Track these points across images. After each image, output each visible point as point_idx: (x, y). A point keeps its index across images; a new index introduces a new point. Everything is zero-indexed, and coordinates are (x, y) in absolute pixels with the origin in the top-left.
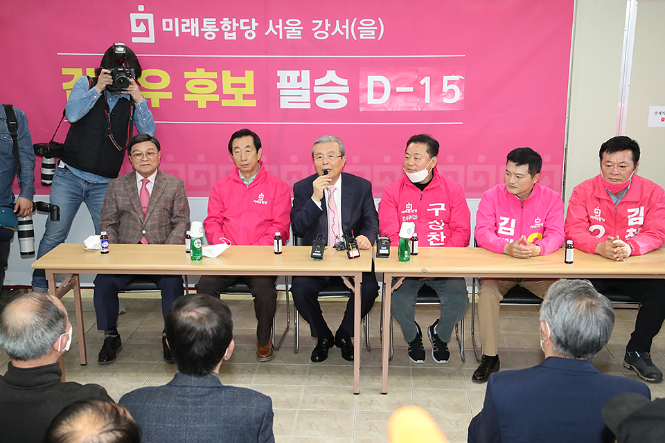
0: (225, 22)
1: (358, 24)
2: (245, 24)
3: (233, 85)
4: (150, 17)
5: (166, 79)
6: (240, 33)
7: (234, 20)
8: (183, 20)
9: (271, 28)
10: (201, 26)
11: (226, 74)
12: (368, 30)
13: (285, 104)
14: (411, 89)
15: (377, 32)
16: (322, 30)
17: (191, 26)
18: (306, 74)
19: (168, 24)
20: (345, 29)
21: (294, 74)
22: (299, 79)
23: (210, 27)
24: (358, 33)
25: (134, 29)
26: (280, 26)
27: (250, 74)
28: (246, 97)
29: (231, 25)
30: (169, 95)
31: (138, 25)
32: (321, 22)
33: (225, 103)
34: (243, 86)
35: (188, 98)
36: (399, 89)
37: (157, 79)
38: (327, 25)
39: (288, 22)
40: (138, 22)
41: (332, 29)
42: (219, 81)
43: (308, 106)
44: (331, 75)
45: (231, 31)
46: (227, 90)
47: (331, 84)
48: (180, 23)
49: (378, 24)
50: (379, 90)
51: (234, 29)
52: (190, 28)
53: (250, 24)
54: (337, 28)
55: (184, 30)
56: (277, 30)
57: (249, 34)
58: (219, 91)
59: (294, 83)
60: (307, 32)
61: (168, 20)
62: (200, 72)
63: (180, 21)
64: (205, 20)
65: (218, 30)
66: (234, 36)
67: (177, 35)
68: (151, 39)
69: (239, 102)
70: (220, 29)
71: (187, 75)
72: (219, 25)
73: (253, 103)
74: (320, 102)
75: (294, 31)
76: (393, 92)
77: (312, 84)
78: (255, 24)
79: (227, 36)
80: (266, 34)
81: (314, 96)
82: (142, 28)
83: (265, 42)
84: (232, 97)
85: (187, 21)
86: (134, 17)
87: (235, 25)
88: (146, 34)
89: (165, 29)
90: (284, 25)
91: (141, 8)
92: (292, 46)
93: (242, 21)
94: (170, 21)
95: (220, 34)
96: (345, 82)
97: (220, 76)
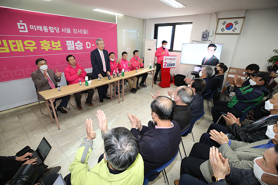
0: (50, 27)
1: (83, 31)
2: (56, 28)
3: (55, 45)
4: (25, 24)
5: (34, 43)
6: (55, 31)
7: (52, 27)
8: (37, 26)
9: (63, 30)
10: (43, 28)
11: (52, 42)
12: (85, 32)
13: (69, 49)
14: (94, 45)
15: (87, 32)
16: (75, 31)
17: (40, 28)
18: (73, 42)
19: (32, 27)
20: (80, 31)
21: (70, 42)
22: (72, 43)
23: (45, 29)
24: (83, 32)
25: (19, 28)
26: (65, 30)
27: (59, 42)
28: (59, 47)
29: (52, 28)
30: (36, 48)
31: (21, 27)
32: (75, 29)
33: (53, 49)
34: (58, 45)
35: (42, 48)
36: (92, 45)
37: (31, 43)
38: (76, 30)
39: (67, 29)
40: (21, 26)
41: (77, 31)
42: (51, 43)
43: (74, 49)
44: (78, 42)
45: (52, 30)
46: (53, 46)
47: (79, 44)
48: (36, 27)
49: (87, 31)
50: (89, 45)
51: (53, 30)
52: (39, 28)
53: (57, 28)
54: (79, 31)
55: (37, 29)
56: (65, 31)
57: (58, 31)
58: (51, 46)
59: (70, 44)
60: (72, 31)
61: (32, 26)
62: (45, 41)
63: (36, 26)
64: (44, 26)
65: (48, 30)
66: (53, 32)
67: (36, 30)
68: (27, 31)
69: (57, 49)
70: (49, 29)
71: (41, 42)
72: (48, 29)
73: (61, 49)
74: (77, 48)
75: (69, 31)
76: (91, 45)
77: (75, 44)
78: (58, 29)
79: (51, 31)
80: (62, 31)
81: (75, 47)
82: (23, 28)
83: (62, 34)
84: (55, 48)
85: (38, 26)
86: (19, 24)
87: (53, 29)
88: (25, 30)
89: (31, 28)
90: (66, 29)
91: (21, 21)
92: (68, 35)
93: (55, 28)
94: (33, 26)
95: (49, 31)
96: (82, 43)
97: (51, 42)
